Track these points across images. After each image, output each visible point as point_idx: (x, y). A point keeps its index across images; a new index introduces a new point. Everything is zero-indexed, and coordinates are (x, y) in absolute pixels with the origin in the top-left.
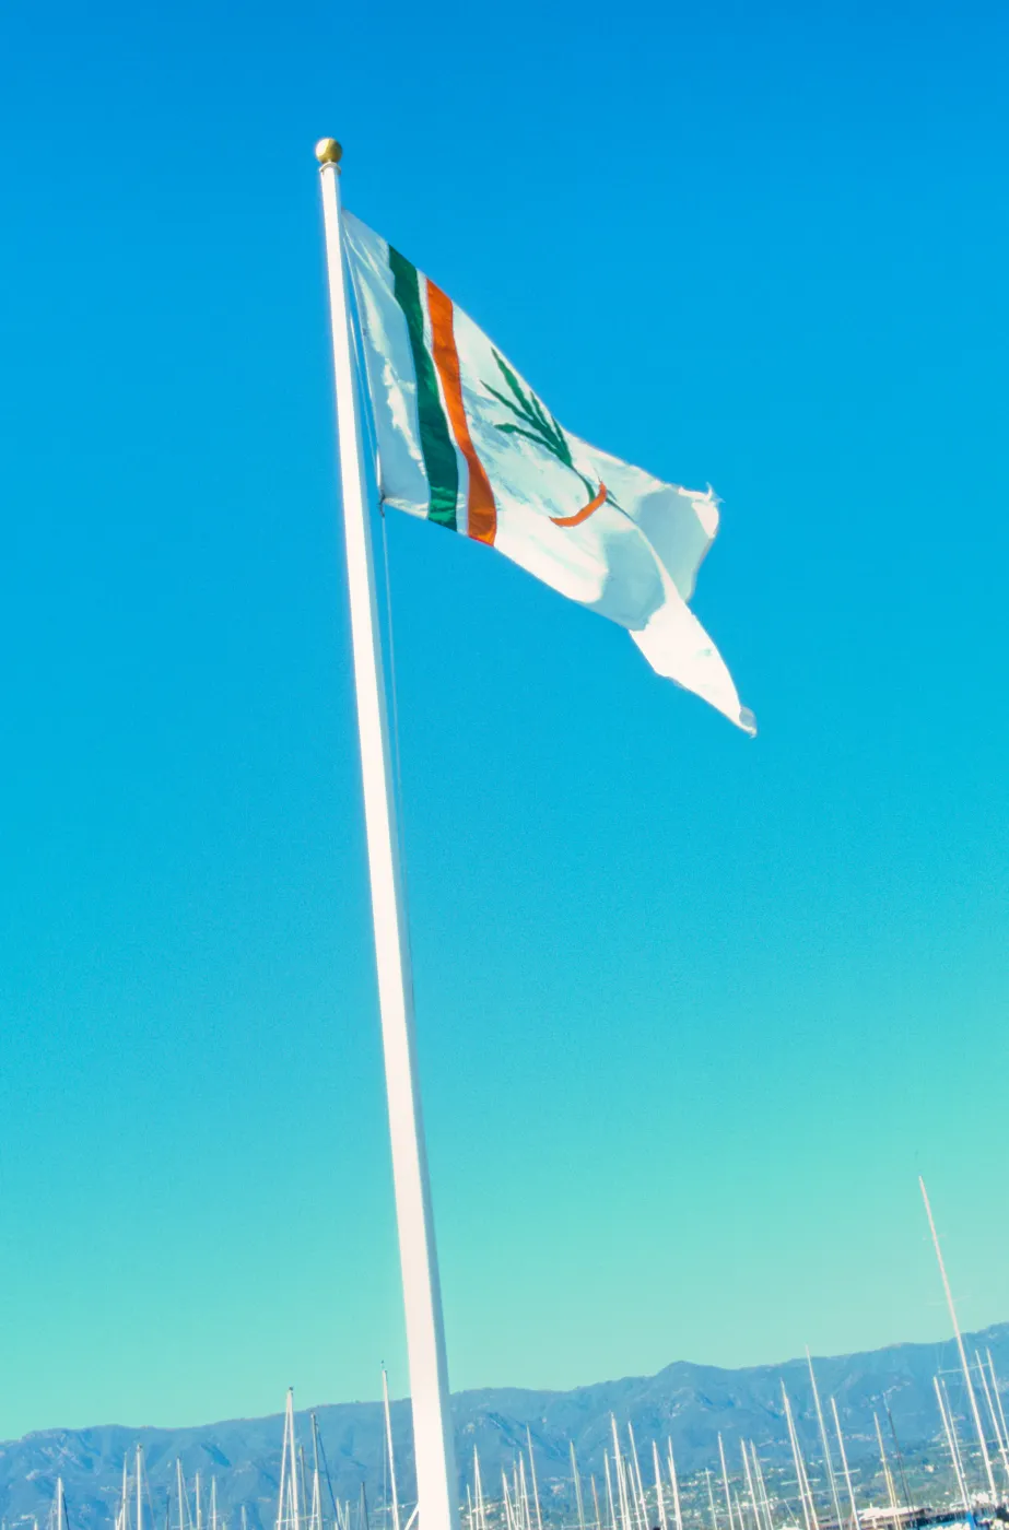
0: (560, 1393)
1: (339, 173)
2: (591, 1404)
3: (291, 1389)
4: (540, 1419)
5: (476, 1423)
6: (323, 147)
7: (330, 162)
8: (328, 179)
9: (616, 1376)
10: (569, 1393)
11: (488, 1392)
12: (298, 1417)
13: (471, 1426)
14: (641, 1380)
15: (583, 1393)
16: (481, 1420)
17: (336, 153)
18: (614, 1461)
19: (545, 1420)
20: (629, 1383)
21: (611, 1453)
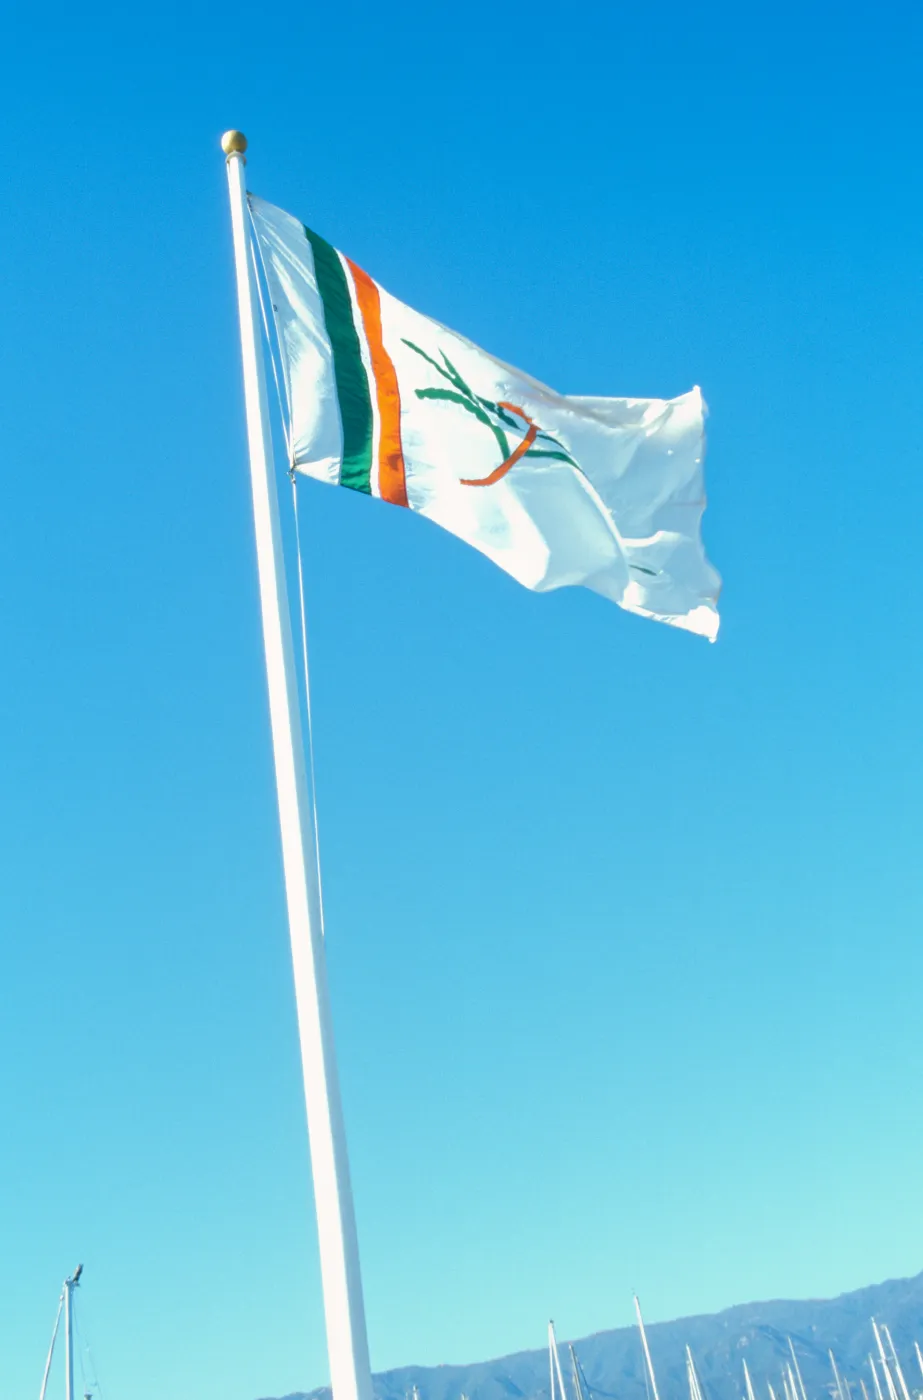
0: (826, 1302)
1: (244, 162)
2: (858, 1307)
3: (551, 1322)
4: (810, 1328)
5: (748, 1337)
6: (227, 139)
7: (235, 152)
8: (234, 169)
9: (878, 1280)
10: (835, 1300)
11: (755, 1306)
12: (562, 1348)
13: (744, 1340)
14: (904, 1282)
15: (847, 1299)
16: (753, 1333)
17: (240, 143)
18: (881, 1364)
19: (814, 1328)
20: (893, 1286)
21: (877, 1357)
